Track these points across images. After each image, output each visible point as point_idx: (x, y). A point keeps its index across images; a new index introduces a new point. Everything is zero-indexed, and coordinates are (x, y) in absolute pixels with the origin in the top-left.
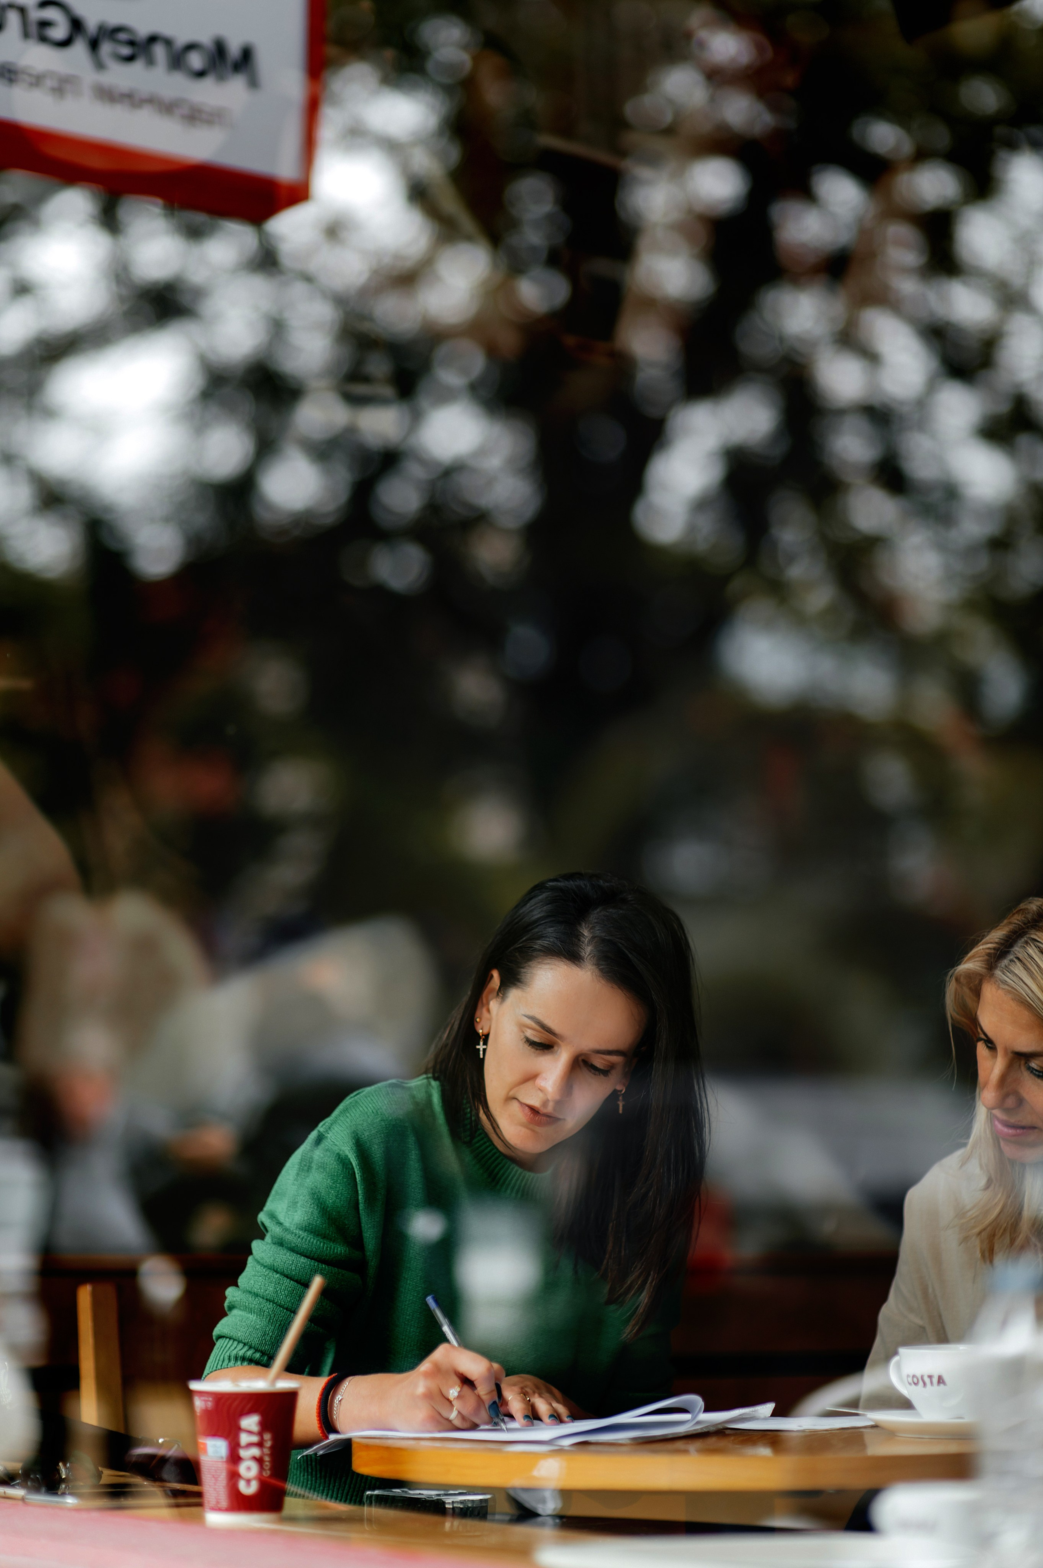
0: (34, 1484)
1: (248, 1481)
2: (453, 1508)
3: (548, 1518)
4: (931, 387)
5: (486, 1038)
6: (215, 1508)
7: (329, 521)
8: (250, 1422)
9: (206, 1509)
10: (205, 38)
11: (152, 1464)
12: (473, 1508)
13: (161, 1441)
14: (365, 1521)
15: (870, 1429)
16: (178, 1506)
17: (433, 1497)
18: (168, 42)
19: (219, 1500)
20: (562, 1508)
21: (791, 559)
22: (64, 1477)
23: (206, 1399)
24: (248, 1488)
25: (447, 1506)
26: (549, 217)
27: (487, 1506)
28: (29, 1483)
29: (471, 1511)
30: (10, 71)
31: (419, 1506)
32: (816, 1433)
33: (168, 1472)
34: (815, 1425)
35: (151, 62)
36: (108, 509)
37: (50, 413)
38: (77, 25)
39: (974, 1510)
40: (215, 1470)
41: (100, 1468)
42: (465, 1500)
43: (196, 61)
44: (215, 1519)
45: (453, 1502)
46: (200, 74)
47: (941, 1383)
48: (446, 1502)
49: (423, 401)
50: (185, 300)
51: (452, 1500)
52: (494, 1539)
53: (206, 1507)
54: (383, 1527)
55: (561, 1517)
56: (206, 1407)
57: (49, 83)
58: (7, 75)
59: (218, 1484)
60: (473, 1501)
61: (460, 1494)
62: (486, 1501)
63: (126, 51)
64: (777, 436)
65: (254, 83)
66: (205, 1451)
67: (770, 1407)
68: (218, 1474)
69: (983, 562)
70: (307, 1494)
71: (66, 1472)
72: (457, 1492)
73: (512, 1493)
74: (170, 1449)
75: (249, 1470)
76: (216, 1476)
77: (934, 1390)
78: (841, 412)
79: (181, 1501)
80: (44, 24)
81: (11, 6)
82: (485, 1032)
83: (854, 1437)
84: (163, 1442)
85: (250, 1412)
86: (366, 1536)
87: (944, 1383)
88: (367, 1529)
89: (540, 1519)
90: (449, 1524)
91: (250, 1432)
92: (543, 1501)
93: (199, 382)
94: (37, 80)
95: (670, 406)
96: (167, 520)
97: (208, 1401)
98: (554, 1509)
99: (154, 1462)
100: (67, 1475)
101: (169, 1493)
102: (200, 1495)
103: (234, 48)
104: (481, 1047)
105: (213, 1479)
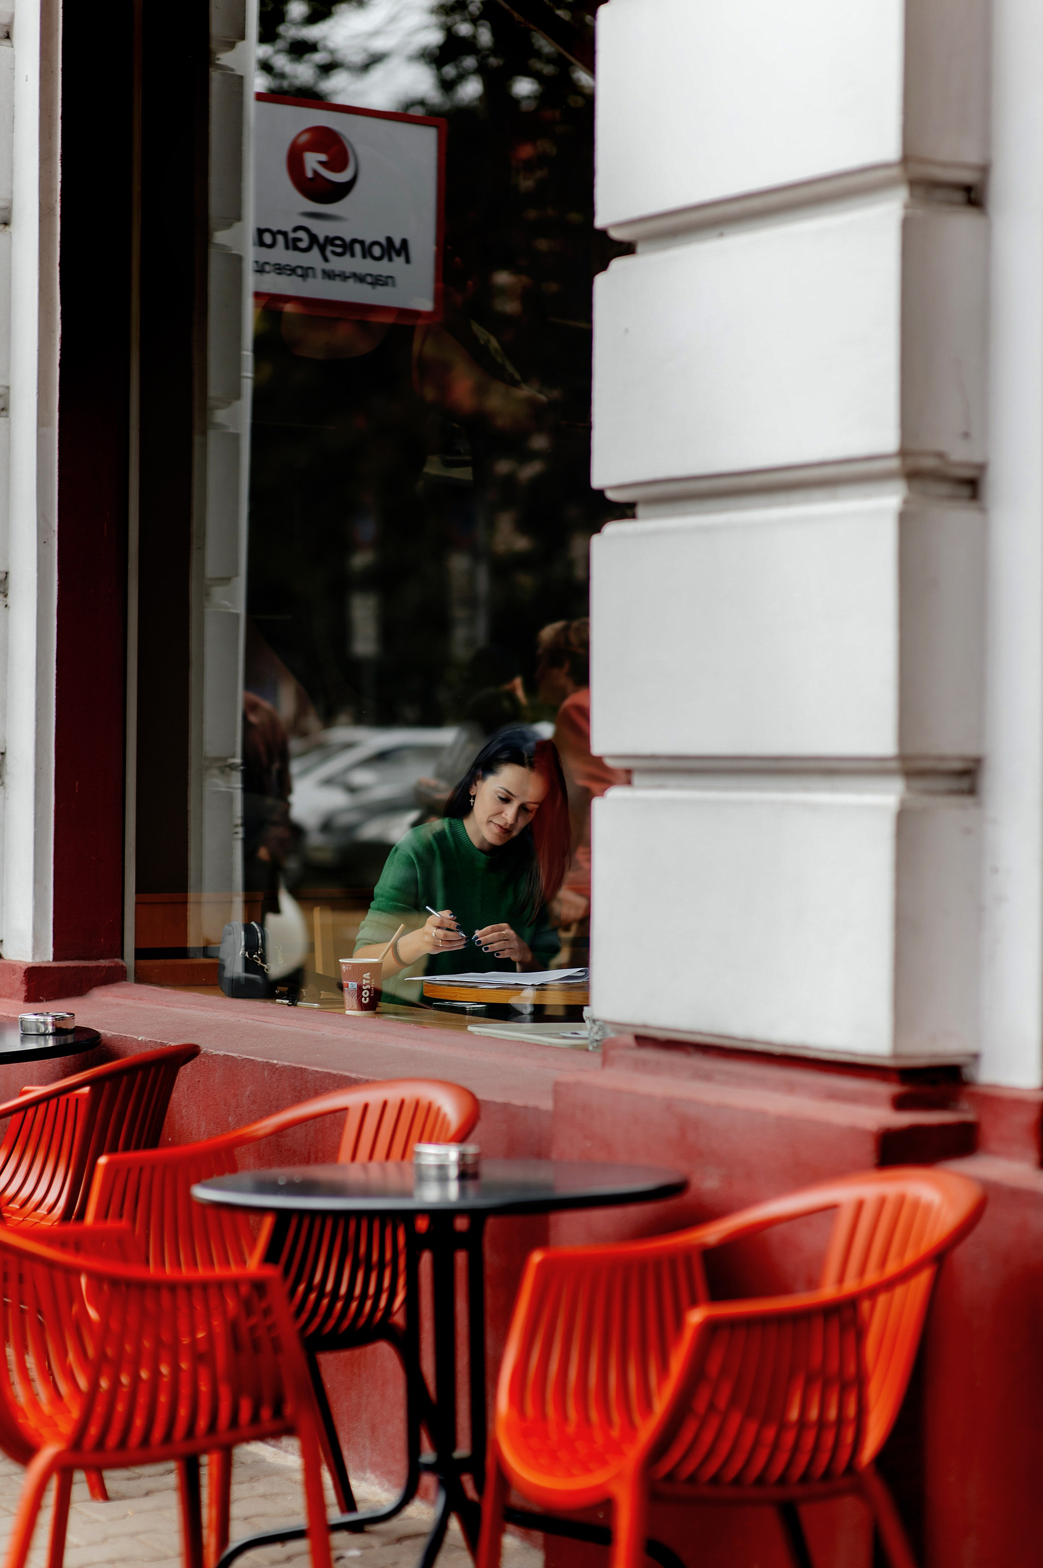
1: (366, 998)
3: (526, 1015)
5: (474, 797)
8: (367, 975)
10: (382, 238)
17: (459, 1006)
18: (362, 243)
35: (352, 254)
38: (313, 238)
43: (377, 251)
45: (469, 1008)
46: (379, 258)
48: (465, 1008)
56: (348, 969)
57: (299, 272)
61: (472, 1005)
63: (340, 250)
65: (408, 260)
80: (296, 240)
82: (474, 795)
90: (467, 1016)
91: (367, 979)
92: (524, 1008)
97: (349, 966)
103: (397, 243)
104: (472, 801)
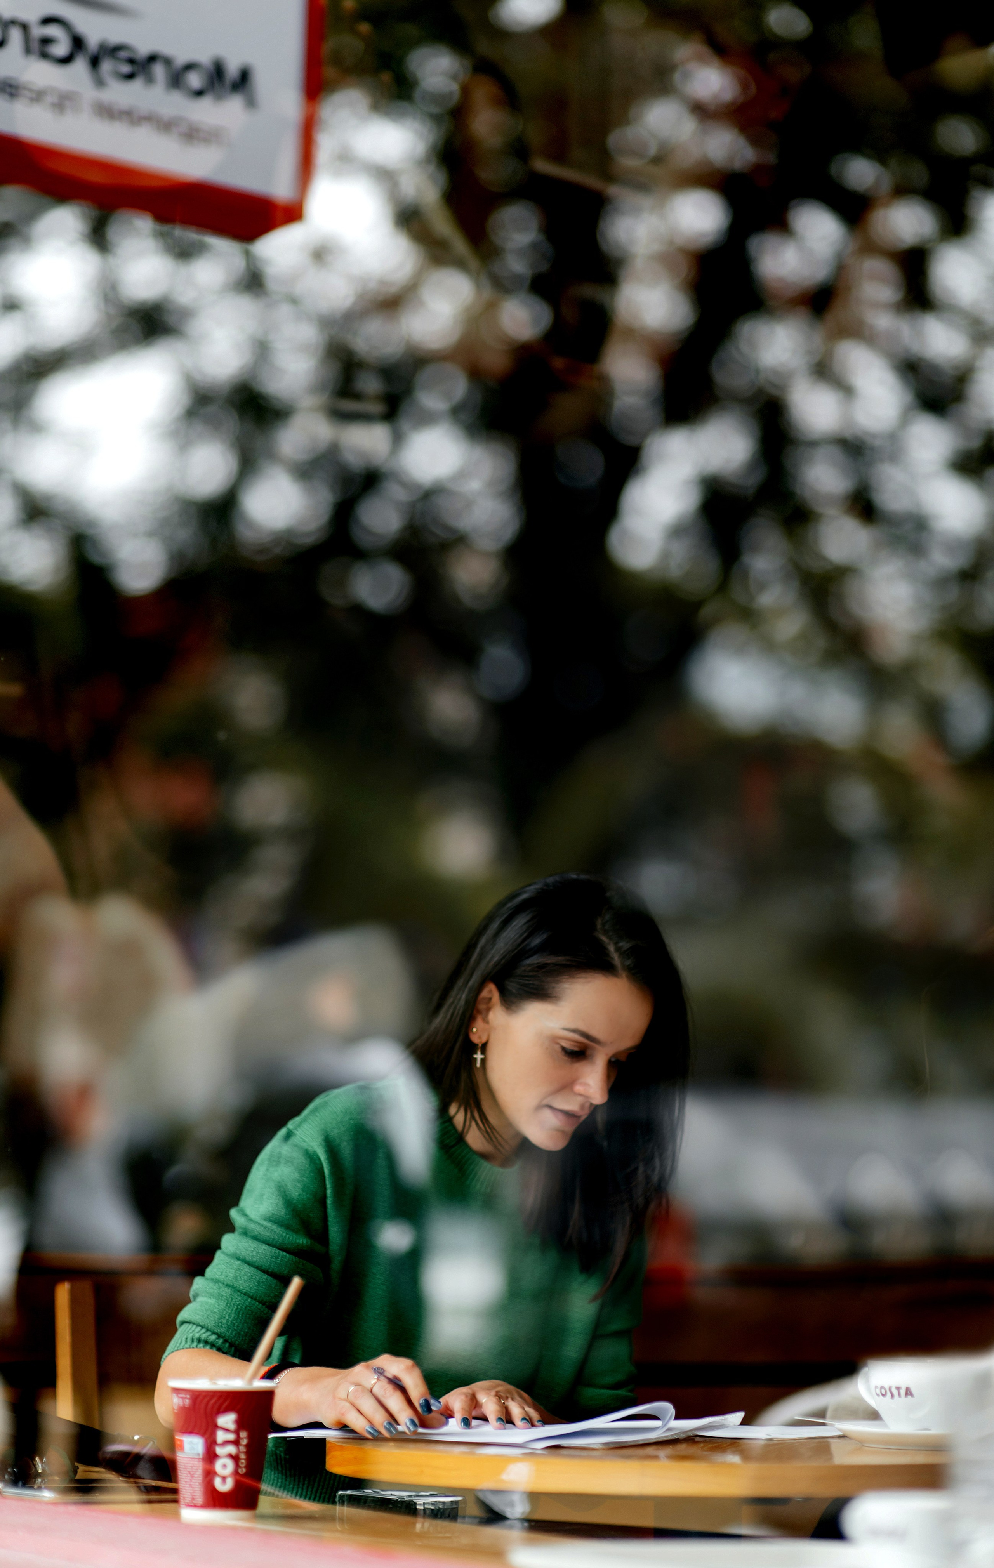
0: (11, 1477)
1: (224, 1479)
2: (424, 1510)
3: (516, 1522)
4: (905, 421)
6: (190, 1504)
7: (309, 541)
8: (227, 1420)
9: (181, 1506)
10: (204, 57)
11: (127, 1461)
12: (445, 1510)
13: (136, 1437)
14: (337, 1520)
15: (838, 1439)
16: (150, 1502)
17: (405, 1497)
19: (194, 1497)
20: (530, 1512)
21: (762, 586)
22: (40, 1471)
23: (184, 1396)
24: (224, 1486)
25: (418, 1507)
26: (534, 246)
27: (457, 1508)
28: (6, 1477)
29: (441, 1513)
30: (11, 86)
31: (391, 1506)
32: (785, 1441)
33: (143, 1470)
34: (783, 1434)
35: (150, 80)
36: (92, 523)
37: (37, 428)
38: (78, 43)
39: (946, 1519)
40: (192, 1467)
41: (75, 1463)
42: (436, 1502)
43: (195, 80)
44: (191, 1515)
45: (424, 1504)
46: (199, 93)
47: (909, 1395)
48: (418, 1503)
49: (404, 424)
50: (171, 320)
51: (424, 1501)
52: (465, 1540)
53: (181, 1503)
54: (355, 1527)
55: (529, 1521)
56: (184, 1404)
57: (50, 99)
58: (8, 90)
59: (193, 1481)
60: (444, 1503)
61: (431, 1495)
62: (457, 1502)
63: (126, 69)
64: (752, 465)
65: (251, 103)
66: (182, 1448)
67: (740, 1416)
68: (194, 1470)
69: (953, 594)
70: (276, 1493)
71: (42, 1466)
72: (428, 1494)
73: (481, 1495)
74: (144, 1447)
75: (224, 1467)
76: (192, 1473)
77: (902, 1401)
78: (814, 444)
79: (154, 1497)
80: (46, 41)
81: (13, 22)
82: (484, 1040)
83: (822, 1446)
84: (139, 1439)
85: (226, 1410)
86: (338, 1535)
87: (911, 1395)
88: (339, 1528)
89: (508, 1522)
90: (421, 1525)
91: (227, 1430)
92: (512, 1505)
93: (184, 400)
94: (38, 96)
95: (645, 435)
96: (150, 534)
97: (186, 1398)
98: (523, 1513)
99: (129, 1459)
100: (43, 1470)
101: (143, 1489)
102: (175, 1491)
104: (478, 1055)
105: (189, 1475)
